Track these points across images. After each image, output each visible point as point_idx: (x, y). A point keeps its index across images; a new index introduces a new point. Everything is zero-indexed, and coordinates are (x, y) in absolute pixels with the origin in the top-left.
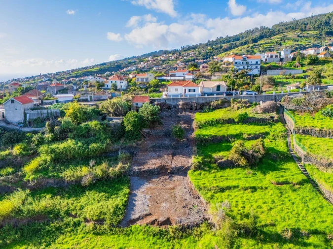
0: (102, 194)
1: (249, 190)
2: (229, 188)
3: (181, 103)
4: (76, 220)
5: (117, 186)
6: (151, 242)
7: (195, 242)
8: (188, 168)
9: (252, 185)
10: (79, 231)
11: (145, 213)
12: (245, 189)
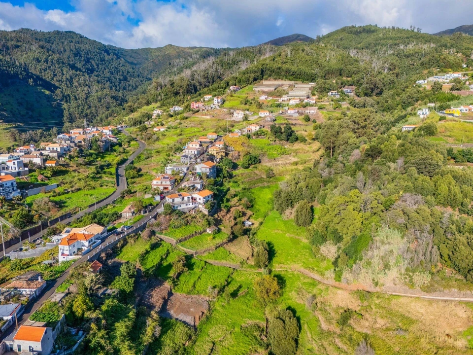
0: (169, 331)
1: (199, 280)
2: (194, 284)
3: (103, 255)
4: (182, 349)
5: (165, 324)
6: (209, 323)
7: (216, 310)
8: (171, 290)
9: (198, 277)
10: (189, 350)
11: (193, 319)
12: (198, 280)
